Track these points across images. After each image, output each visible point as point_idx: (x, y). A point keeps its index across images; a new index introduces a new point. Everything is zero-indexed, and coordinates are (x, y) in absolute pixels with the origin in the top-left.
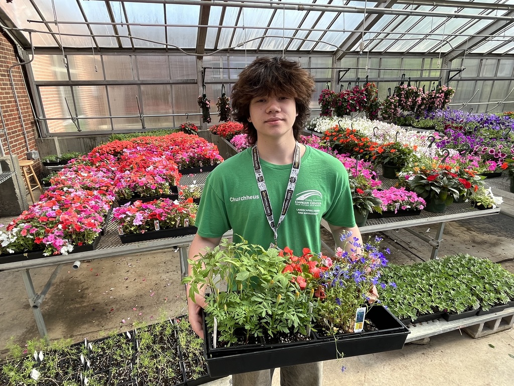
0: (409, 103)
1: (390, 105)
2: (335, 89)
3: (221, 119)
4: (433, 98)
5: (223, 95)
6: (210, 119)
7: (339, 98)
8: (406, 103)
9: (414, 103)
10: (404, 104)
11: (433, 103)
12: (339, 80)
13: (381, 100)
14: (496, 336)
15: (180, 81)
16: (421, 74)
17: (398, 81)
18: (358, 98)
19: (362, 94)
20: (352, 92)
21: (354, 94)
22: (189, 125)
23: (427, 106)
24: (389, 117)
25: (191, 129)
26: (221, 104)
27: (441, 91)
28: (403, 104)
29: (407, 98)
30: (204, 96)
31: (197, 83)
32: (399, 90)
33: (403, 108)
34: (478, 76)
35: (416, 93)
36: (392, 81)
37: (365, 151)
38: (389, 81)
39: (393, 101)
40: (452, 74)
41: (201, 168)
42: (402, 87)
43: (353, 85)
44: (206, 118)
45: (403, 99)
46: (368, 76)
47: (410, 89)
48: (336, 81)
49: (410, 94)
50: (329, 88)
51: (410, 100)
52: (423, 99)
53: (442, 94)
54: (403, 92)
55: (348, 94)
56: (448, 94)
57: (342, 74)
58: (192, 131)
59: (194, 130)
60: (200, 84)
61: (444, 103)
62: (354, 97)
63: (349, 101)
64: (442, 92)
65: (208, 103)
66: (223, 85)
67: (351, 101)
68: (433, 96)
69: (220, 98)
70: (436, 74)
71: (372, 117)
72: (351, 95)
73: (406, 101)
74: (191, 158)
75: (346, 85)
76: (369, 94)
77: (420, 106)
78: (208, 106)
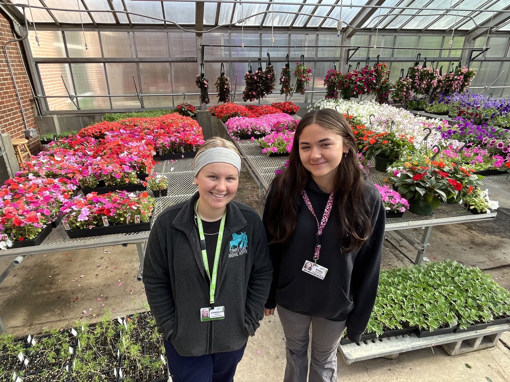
0: (423, 86)
1: (402, 87)
2: (342, 69)
3: (220, 100)
4: (451, 80)
5: (222, 74)
6: (209, 100)
7: (346, 79)
8: (420, 85)
9: (429, 85)
10: (418, 87)
11: (451, 85)
12: (348, 60)
13: (393, 81)
14: (476, 354)
15: (179, 60)
16: (440, 54)
17: (412, 61)
18: (367, 80)
19: (371, 75)
20: (361, 73)
21: (362, 75)
22: (186, 105)
23: (444, 89)
24: (400, 100)
25: (188, 110)
26: (220, 83)
27: (460, 73)
28: (416, 86)
29: (421, 80)
30: (203, 75)
31: (196, 61)
32: (413, 71)
33: (416, 91)
34: (505, 56)
35: (432, 74)
36: (405, 61)
37: (359, 140)
38: (403, 61)
39: (406, 83)
40: (475, 54)
41: (183, 154)
42: (416, 68)
43: (363, 65)
44: (204, 98)
45: (417, 81)
46: (379, 56)
47: (426, 71)
48: (344, 61)
49: (425, 76)
50: (335, 69)
51: (425, 82)
52: (439, 81)
53: (461, 76)
54: (417, 74)
55: (356, 75)
56: (467, 76)
57: (351, 52)
58: (189, 112)
59: (190, 111)
60: (199, 62)
61: (463, 86)
62: (363, 79)
63: (356, 83)
64: (460, 75)
65: (206, 83)
66: (222, 64)
67: (358, 83)
68: (451, 79)
69: (219, 78)
70: (457, 54)
71: (382, 100)
72: (360, 76)
73: (420, 84)
74: (173, 143)
75: (354, 64)
76: (379, 76)
77: (435, 89)
78: (206, 86)
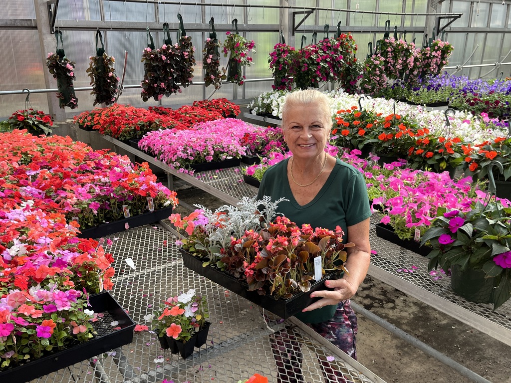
0: (398, 66)
1: (374, 69)
2: (295, 43)
3: (98, 100)
4: (428, 58)
5: (100, 52)
6: (77, 100)
7: (303, 59)
8: (394, 66)
9: (405, 65)
10: (392, 68)
11: (428, 65)
12: (294, 30)
13: (361, 60)
15: (9, 23)
16: (403, 22)
18: (332, 59)
19: (336, 51)
20: (321, 49)
21: (324, 52)
22: (32, 114)
23: (421, 70)
24: (373, 88)
25: (40, 123)
26: (97, 69)
27: (436, 48)
28: (390, 67)
29: (395, 58)
30: (61, 53)
31: (36, 28)
32: (383, 44)
33: (390, 75)
35: (407, 50)
39: (378, 62)
41: (128, 220)
42: (388, 41)
43: (320, 37)
44: (67, 97)
45: (390, 60)
46: (340, 22)
47: (399, 45)
48: (289, 31)
49: (399, 52)
50: (284, 42)
51: (400, 61)
52: (416, 60)
53: (438, 52)
54: (389, 49)
55: (316, 52)
56: (445, 51)
57: (298, 18)
58: (41, 126)
59: (44, 124)
60: (45, 28)
61: (440, 66)
62: (327, 57)
63: (318, 64)
64: (438, 50)
65: (71, 67)
66: (99, 32)
67: (322, 64)
68: (428, 55)
69: (94, 59)
71: (350, 89)
72: (321, 52)
73: (395, 63)
75: (309, 36)
76: (346, 53)
77: (412, 70)
78: (72, 74)
